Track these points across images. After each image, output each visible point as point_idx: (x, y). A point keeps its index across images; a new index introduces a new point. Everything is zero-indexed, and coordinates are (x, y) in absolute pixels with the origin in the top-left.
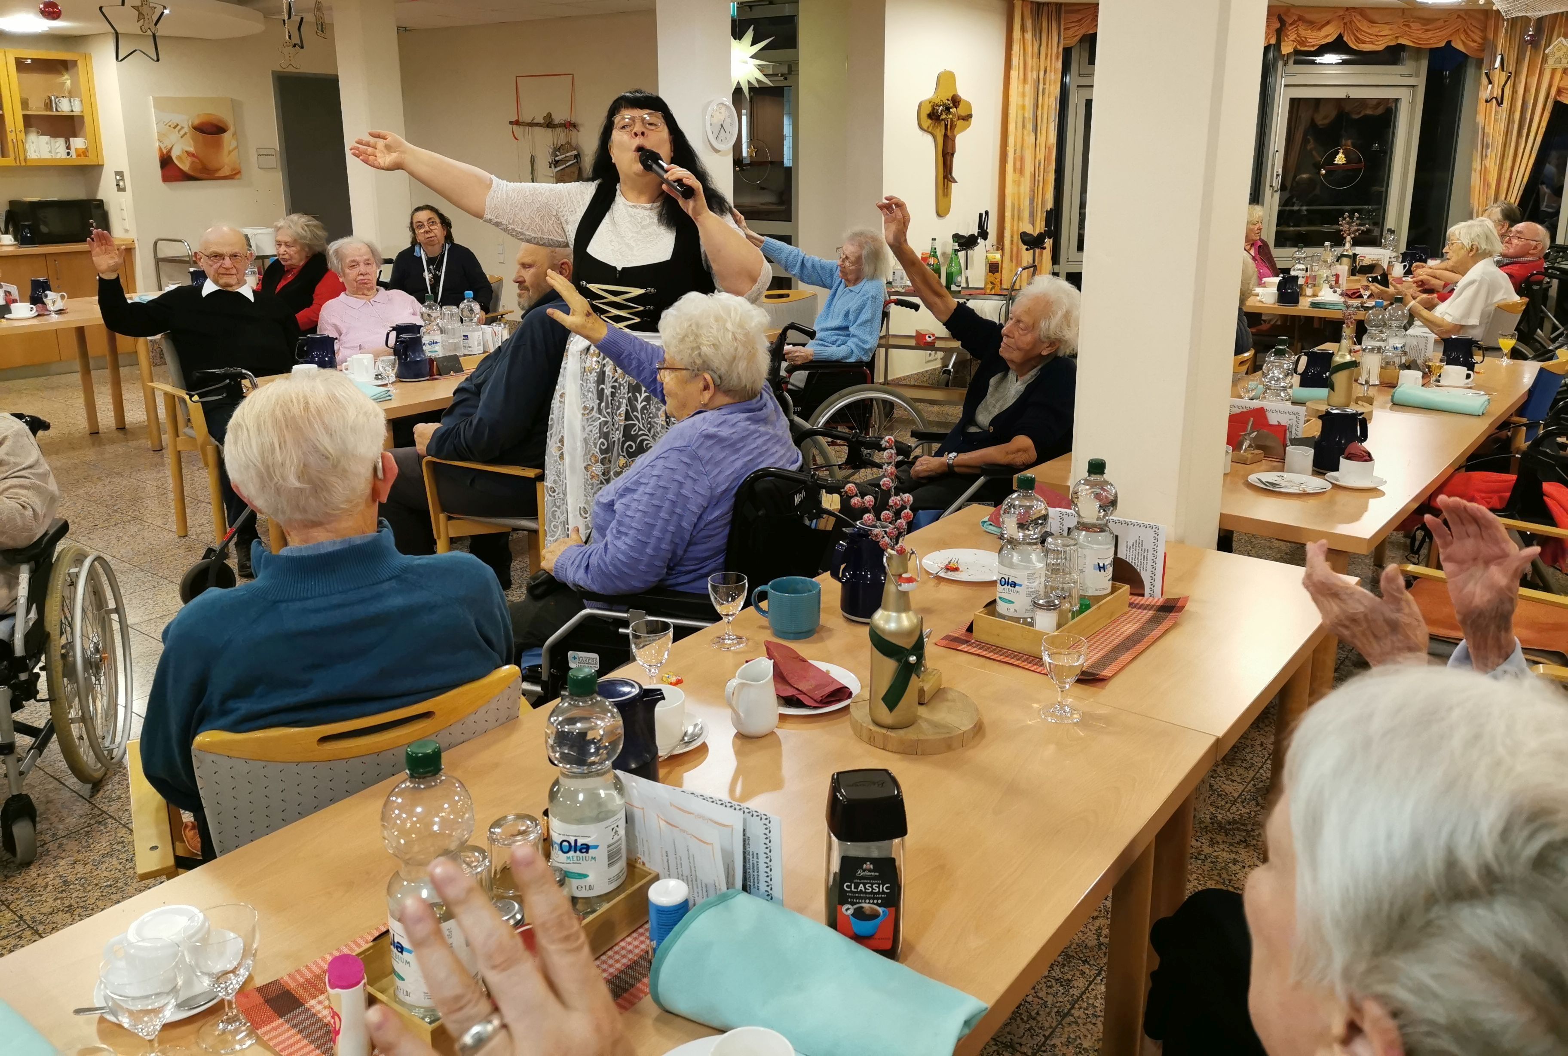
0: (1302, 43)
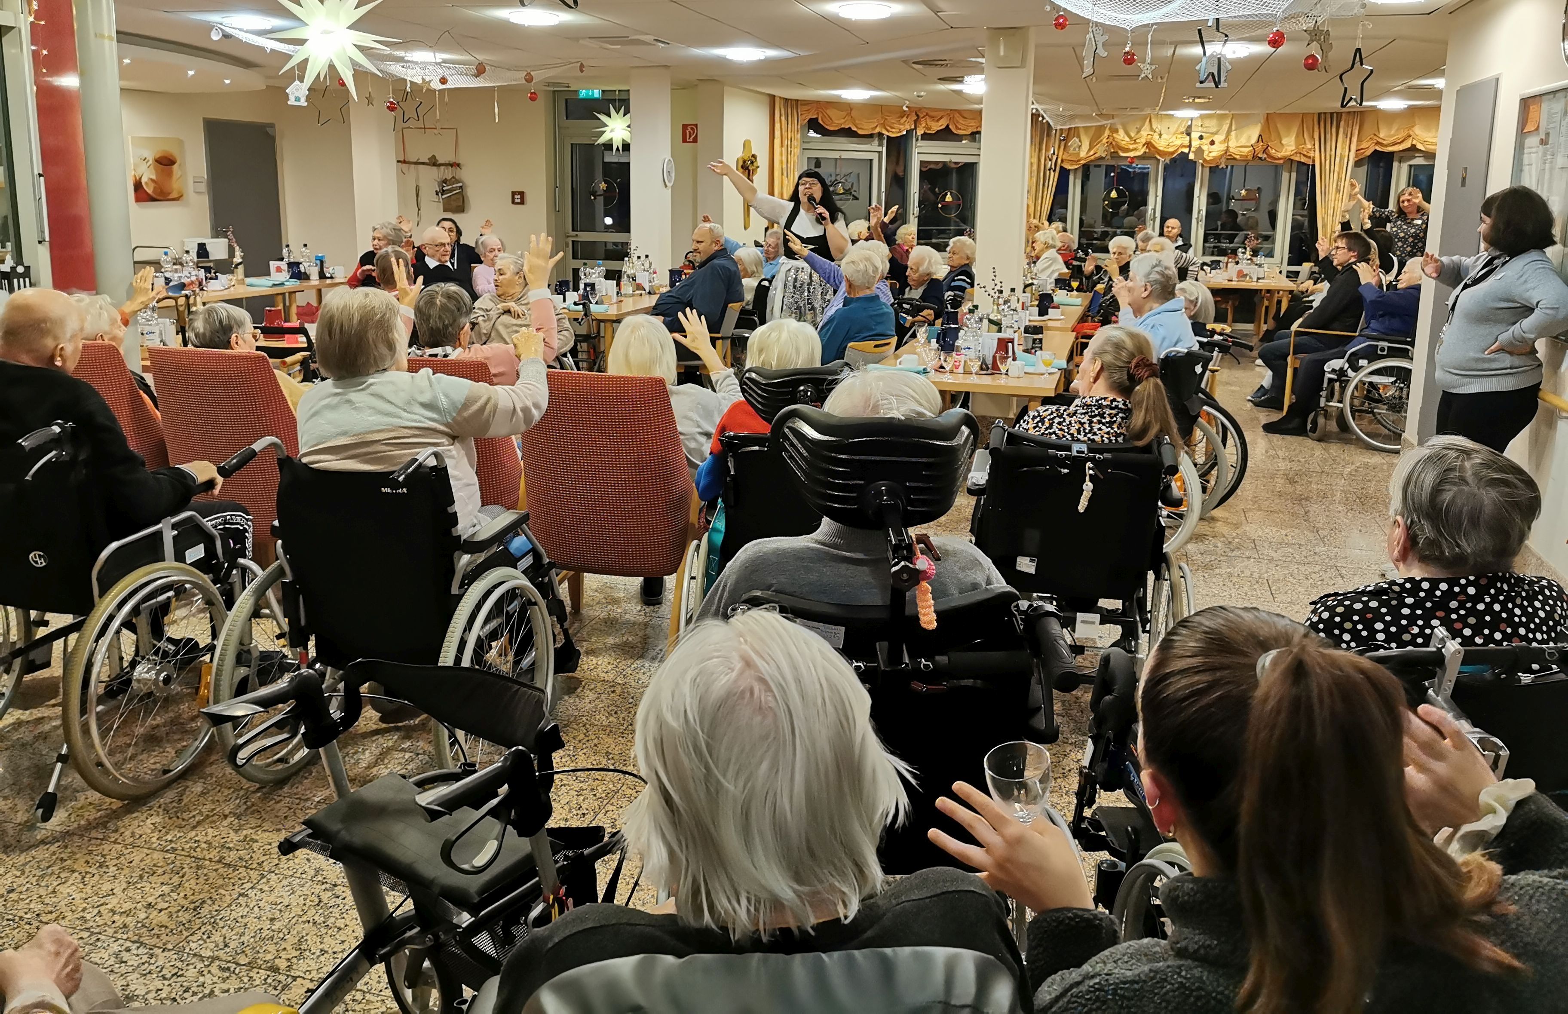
0: (929, 129)
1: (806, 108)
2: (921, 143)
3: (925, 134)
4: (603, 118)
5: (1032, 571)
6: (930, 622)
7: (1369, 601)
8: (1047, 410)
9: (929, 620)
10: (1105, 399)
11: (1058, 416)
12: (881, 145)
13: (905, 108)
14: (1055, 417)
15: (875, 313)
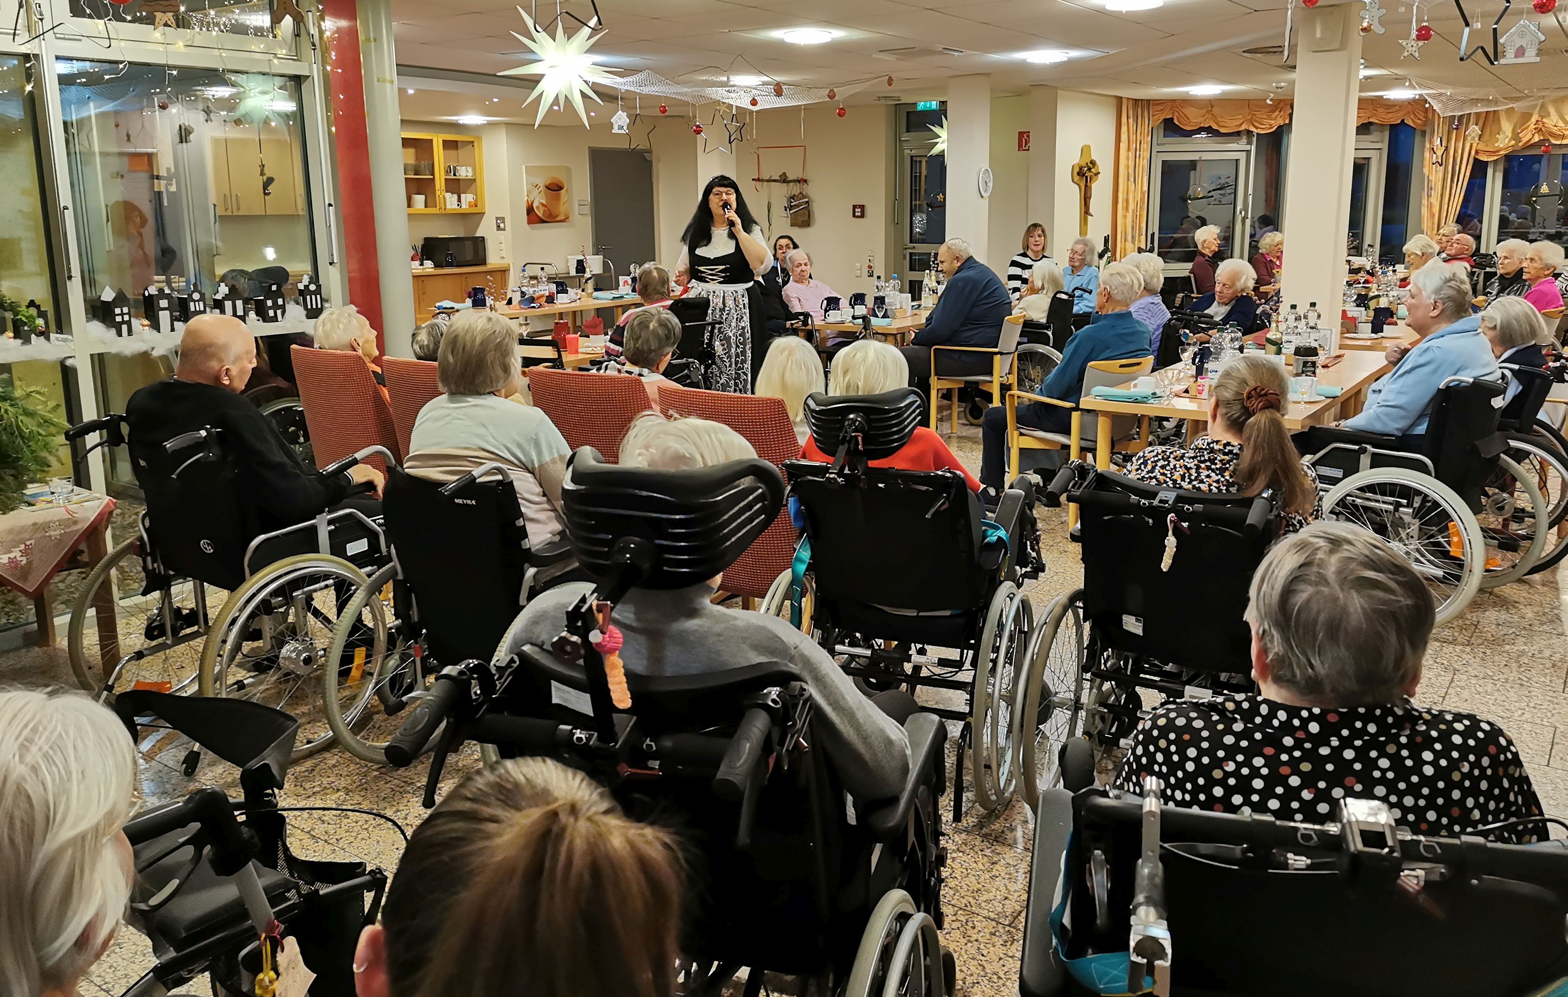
1: (1160, 108)
4: (937, 129)
5: (1139, 631)
7: (1196, 719)
9: (619, 698)
10: (1217, 442)
12: (1249, 143)
13: (1268, 102)
15: (1125, 331)
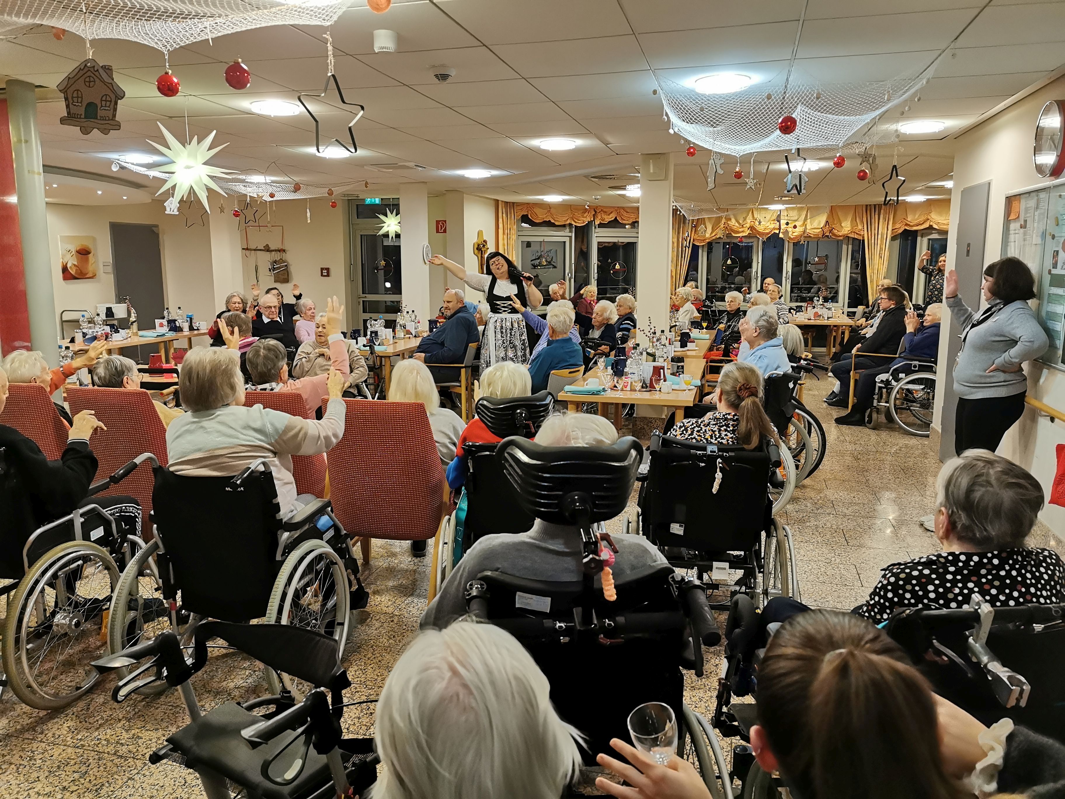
0: (603, 220)
1: (519, 208)
2: (598, 230)
3: (600, 223)
4: (382, 217)
5: (681, 533)
6: (611, 596)
7: (922, 570)
8: (689, 422)
9: (610, 594)
11: (697, 426)
12: (571, 232)
13: (586, 207)
14: (695, 427)
15: (569, 350)
